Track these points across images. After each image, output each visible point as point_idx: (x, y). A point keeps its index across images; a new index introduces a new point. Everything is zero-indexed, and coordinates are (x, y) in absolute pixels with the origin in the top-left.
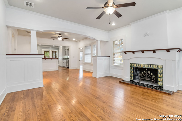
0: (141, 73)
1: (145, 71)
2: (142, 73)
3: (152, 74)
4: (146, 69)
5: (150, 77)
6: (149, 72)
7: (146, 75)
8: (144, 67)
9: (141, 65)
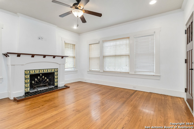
0: (34, 80)
1: (39, 77)
2: (36, 79)
3: (46, 78)
4: (41, 75)
5: (44, 82)
6: (43, 77)
7: (40, 81)
8: (43, 73)
9: (40, 71)
